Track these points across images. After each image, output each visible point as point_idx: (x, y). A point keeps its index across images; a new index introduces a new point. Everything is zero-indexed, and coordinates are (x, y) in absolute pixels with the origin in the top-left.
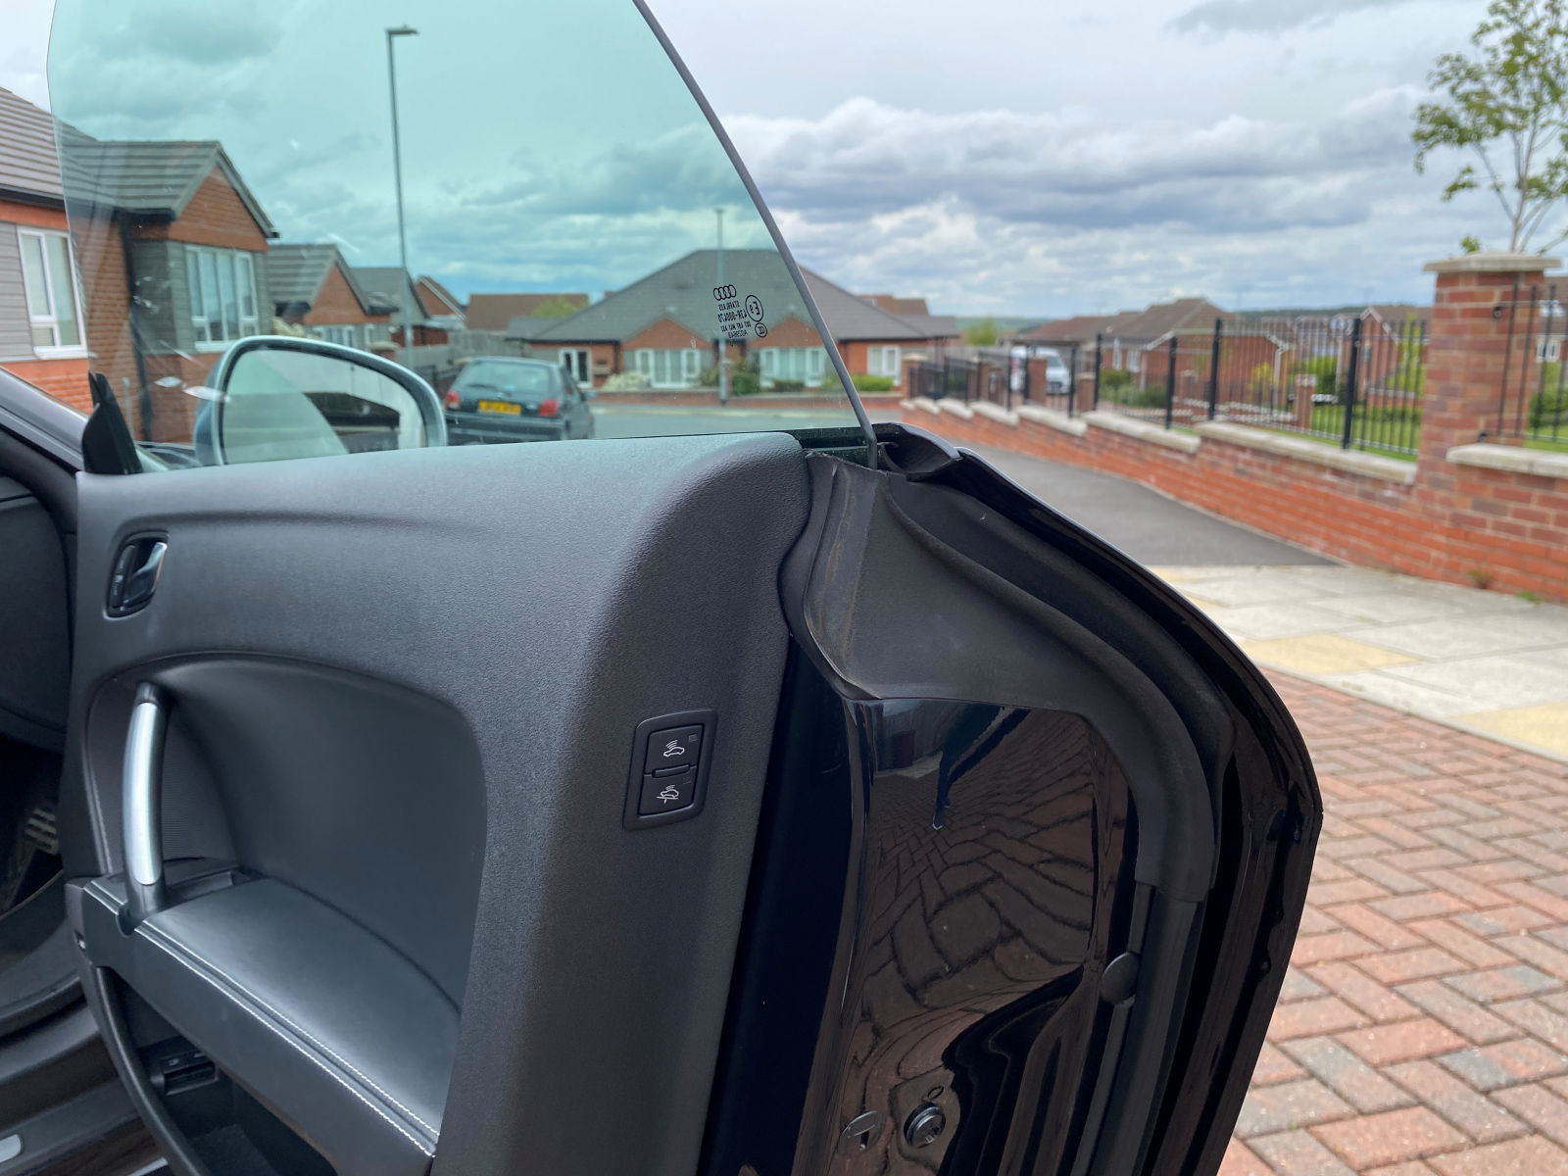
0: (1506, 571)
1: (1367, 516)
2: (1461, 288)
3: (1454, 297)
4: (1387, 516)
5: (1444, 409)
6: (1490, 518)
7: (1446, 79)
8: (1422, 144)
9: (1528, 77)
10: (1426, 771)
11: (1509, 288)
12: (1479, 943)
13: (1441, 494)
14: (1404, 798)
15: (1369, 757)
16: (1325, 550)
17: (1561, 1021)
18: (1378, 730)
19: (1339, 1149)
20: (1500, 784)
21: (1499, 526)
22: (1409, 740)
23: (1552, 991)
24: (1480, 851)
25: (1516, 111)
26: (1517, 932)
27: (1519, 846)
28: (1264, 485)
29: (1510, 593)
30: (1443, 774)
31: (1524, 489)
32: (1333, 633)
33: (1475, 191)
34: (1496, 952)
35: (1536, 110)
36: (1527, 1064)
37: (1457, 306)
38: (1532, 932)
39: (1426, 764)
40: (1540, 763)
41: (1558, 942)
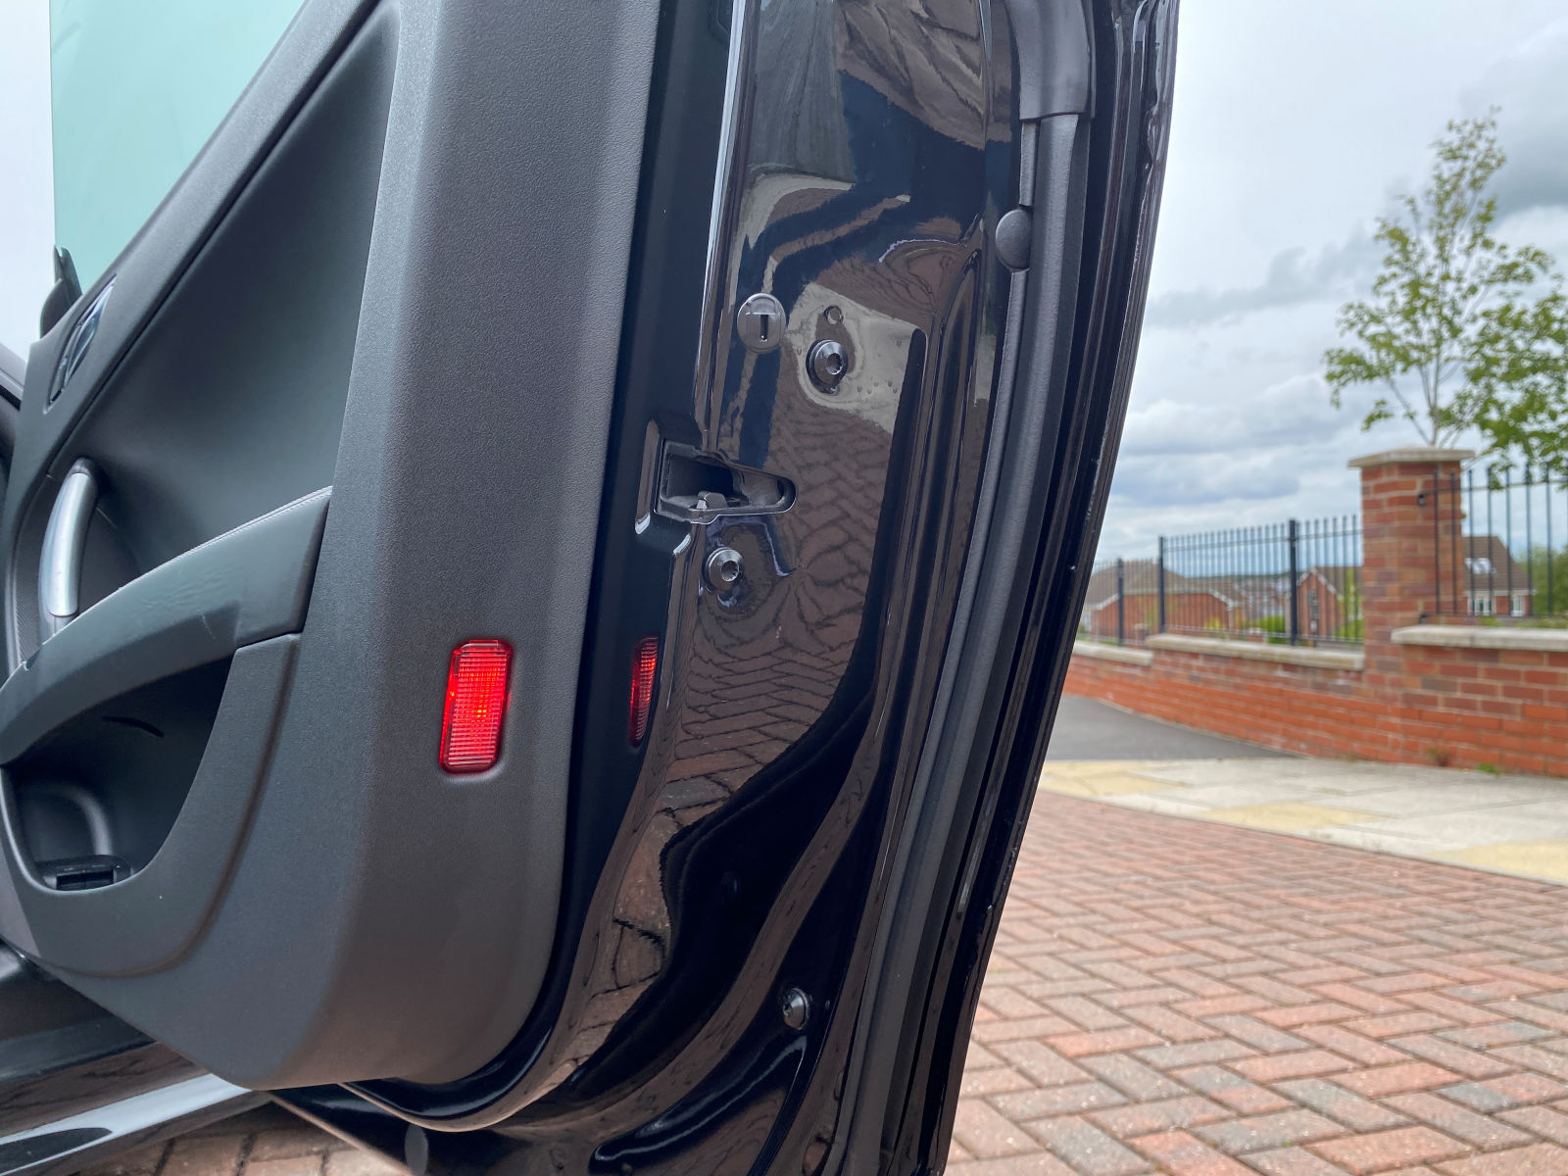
0: (1463, 746)
1: (1321, 707)
2: (1385, 479)
3: (1379, 488)
4: (1341, 704)
5: (1383, 594)
6: (1440, 696)
7: (1352, 325)
8: (1335, 383)
9: (1427, 317)
10: (1400, 891)
11: (1430, 477)
12: (1470, 1008)
13: (1390, 676)
14: (1380, 909)
15: (1341, 883)
16: (1285, 746)
17: (1560, 1059)
18: (1349, 865)
19: (1337, 1159)
20: (1476, 898)
21: (1449, 703)
22: (1378, 870)
23: (1547, 1038)
24: (1462, 944)
25: (1422, 348)
26: (1507, 998)
27: (1501, 940)
28: (1220, 689)
29: (1470, 768)
30: (1419, 893)
31: (1470, 664)
32: (1299, 802)
33: (1391, 421)
34: (1486, 1013)
35: (1438, 345)
36: (1529, 1090)
37: (1384, 496)
38: (1521, 997)
39: (1399, 886)
40: (1513, 882)
41: (1549, 1003)
